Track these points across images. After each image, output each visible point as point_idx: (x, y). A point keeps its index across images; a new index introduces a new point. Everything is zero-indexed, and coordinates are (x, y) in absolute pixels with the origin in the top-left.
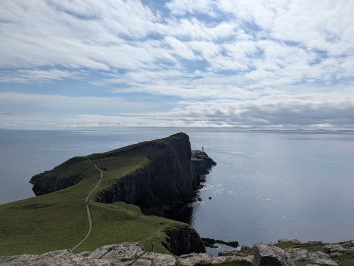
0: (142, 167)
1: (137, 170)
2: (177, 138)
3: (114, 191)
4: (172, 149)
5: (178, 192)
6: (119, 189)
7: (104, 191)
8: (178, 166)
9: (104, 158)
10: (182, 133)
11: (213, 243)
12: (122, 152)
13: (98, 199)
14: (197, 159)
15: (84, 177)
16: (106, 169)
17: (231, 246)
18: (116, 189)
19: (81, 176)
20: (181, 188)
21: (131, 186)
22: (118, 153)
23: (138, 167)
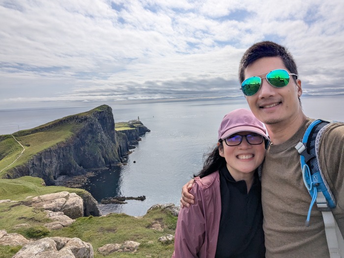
0: (64, 140)
1: (57, 144)
2: (100, 110)
3: (31, 166)
4: (95, 121)
5: (103, 160)
6: (37, 163)
7: (17, 167)
8: (102, 136)
9: (29, 134)
10: (105, 105)
11: (124, 200)
12: (46, 127)
13: (8, 175)
14: (130, 129)
15: (7, 154)
16: (29, 145)
17: (139, 200)
18: (33, 164)
19: (4, 154)
20: (107, 156)
21: (51, 159)
22: (43, 128)
23: (59, 141)
